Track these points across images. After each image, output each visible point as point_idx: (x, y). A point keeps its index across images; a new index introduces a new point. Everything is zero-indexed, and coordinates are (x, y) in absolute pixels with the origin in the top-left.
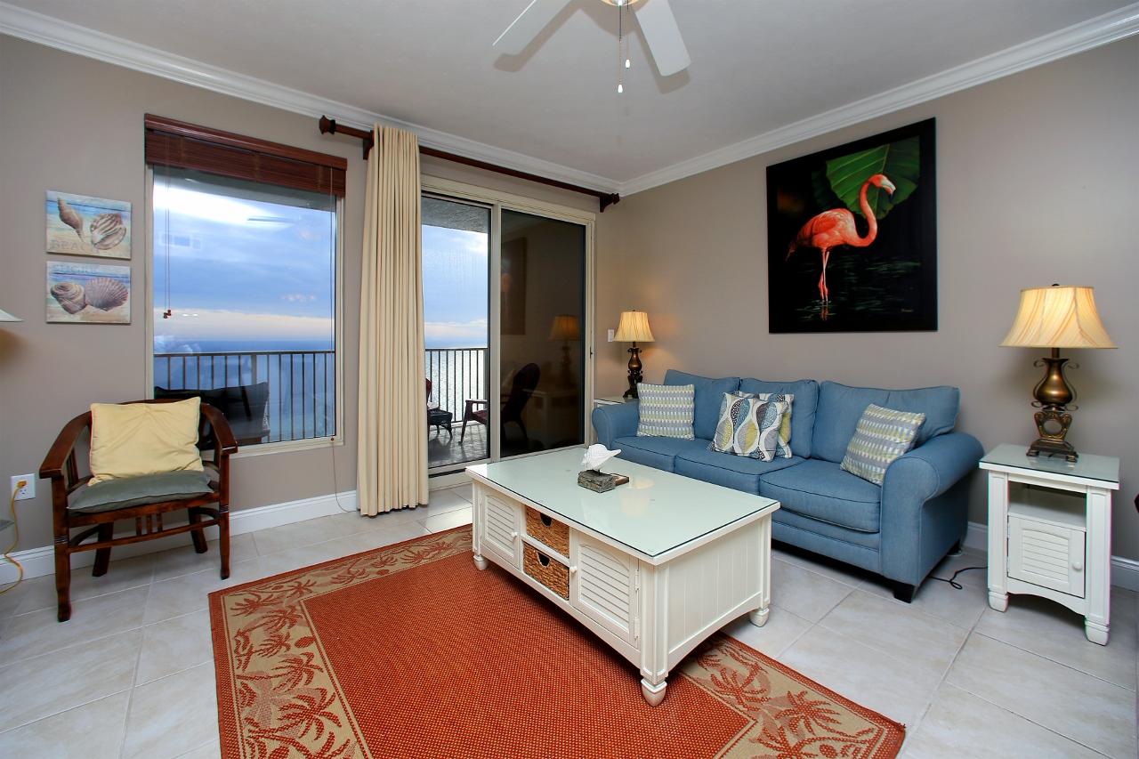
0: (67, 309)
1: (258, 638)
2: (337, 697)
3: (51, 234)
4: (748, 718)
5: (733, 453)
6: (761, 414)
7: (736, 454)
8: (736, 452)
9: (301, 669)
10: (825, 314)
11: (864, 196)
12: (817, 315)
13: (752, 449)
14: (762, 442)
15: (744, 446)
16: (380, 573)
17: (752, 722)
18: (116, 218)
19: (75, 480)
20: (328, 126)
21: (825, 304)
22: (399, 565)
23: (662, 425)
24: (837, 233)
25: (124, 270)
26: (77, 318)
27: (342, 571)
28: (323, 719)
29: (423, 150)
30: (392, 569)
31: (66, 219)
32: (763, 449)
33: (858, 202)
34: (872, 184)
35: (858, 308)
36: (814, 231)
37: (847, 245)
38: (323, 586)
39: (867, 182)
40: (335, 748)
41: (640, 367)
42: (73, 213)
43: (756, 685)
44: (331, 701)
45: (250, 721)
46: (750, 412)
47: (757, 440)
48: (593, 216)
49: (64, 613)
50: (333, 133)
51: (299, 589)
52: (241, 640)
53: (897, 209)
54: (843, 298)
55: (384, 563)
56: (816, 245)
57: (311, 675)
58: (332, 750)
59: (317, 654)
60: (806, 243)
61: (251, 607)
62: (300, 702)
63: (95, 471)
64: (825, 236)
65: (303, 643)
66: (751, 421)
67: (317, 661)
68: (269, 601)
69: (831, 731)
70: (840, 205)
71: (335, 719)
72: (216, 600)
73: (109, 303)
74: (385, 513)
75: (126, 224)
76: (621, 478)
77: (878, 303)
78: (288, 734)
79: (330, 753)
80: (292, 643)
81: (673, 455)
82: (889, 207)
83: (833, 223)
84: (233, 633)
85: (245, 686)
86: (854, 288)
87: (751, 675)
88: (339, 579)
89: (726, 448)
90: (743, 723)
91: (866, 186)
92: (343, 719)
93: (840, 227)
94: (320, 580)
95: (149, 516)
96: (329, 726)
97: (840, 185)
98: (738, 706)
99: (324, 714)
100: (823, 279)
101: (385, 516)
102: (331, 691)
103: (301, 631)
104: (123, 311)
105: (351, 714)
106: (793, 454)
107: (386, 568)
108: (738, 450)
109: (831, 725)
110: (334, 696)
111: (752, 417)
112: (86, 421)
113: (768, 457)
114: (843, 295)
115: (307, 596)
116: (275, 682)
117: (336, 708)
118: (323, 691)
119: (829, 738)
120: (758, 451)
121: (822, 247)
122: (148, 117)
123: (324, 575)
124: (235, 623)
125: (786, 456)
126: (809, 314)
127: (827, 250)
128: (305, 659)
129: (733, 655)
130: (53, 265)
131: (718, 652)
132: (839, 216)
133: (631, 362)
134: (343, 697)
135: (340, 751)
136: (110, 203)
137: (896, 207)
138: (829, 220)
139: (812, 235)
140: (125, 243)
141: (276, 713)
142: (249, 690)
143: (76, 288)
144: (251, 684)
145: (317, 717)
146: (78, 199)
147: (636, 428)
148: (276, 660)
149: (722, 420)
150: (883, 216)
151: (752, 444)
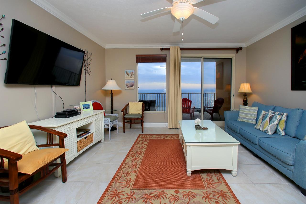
0: (127, 87)
1: (141, 142)
3: (126, 76)
4: (206, 188)
5: (259, 130)
6: (271, 118)
7: (260, 130)
8: (260, 129)
9: (142, 148)
13: (265, 129)
14: (269, 128)
15: (263, 128)
16: (163, 138)
17: (206, 189)
18: (132, 73)
19: (127, 113)
20: (162, 49)
22: (168, 138)
23: (244, 118)
25: (133, 81)
26: (128, 89)
27: (158, 136)
29: (181, 49)
30: (166, 138)
31: (127, 74)
32: (269, 130)
38: (154, 138)
40: (139, 158)
41: (247, 100)
42: (128, 72)
43: (216, 185)
45: (133, 151)
46: (267, 117)
47: (268, 127)
48: (234, 55)
49: (124, 132)
50: (163, 50)
51: (150, 137)
52: (139, 141)
55: (165, 137)
57: (143, 149)
59: (145, 147)
61: (143, 138)
62: (139, 152)
63: (129, 112)
65: (145, 145)
66: (267, 120)
67: (145, 148)
68: (146, 138)
69: (224, 201)
72: (140, 135)
73: (132, 86)
74: (173, 128)
75: (134, 73)
76: (206, 128)
78: (135, 154)
80: (144, 144)
81: (240, 127)
84: (139, 140)
85: (135, 147)
87: (217, 183)
88: (157, 137)
89: (258, 128)
90: (204, 188)
92: (142, 156)
94: (154, 137)
95: (133, 120)
96: (140, 156)
98: (206, 185)
101: (172, 129)
102: (143, 152)
103: (146, 143)
104: (133, 87)
106: (285, 134)
107: (165, 138)
108: (261, 129)
109: (225, 200)
111: (267, 119)
112: (128, 104)
113: (270, 133)
115: (151, 139)
116: (138, 148)
117: (142, 154)
118: (143, 151)
119: (221, 202)
120: (267, 131)
122: (136, 55)
123: (155, 136)
124: (140, 139)
125: (282, 135)
128: (144, 147)
129: (217, 178)
130: (126, 81)
131: (214, 175)
133: (244, 99)
136: (132, 70)
140: (133, 76)
141: (136, 152)
142: (135, 148)
143: (128, 84)
144: (136, 147)
145: (140, 154)
146: (128, 70)
147: (238, 118)
148: (141, 146)
149: (259, 119)
151: (265, 128)
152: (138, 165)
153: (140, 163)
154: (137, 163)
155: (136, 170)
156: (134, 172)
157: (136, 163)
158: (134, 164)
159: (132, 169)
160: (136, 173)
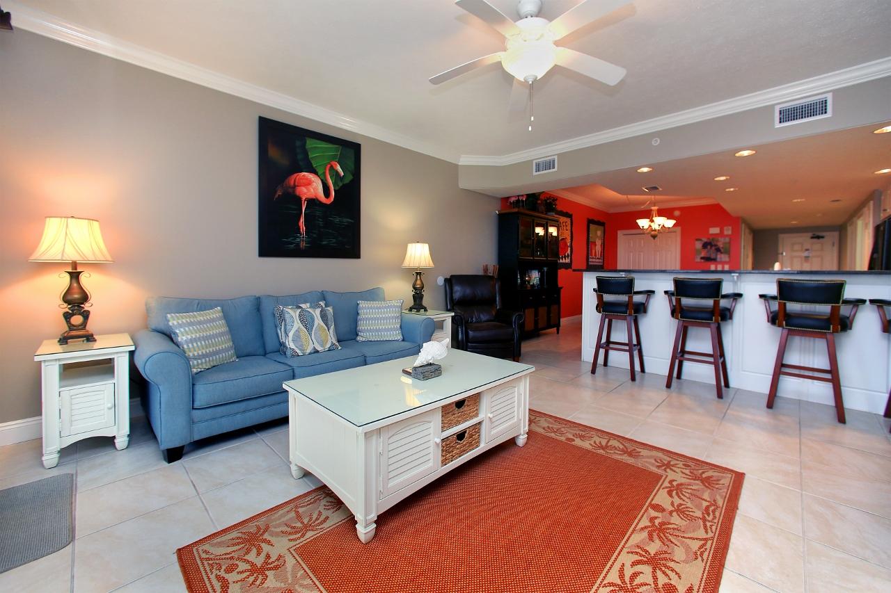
2: (605, 582)
10: (303, 245)
11: (328, 172)
12: (298, 245)
21: (303, 237)
24: (312, 190)
28: (627, 579)
33: (325, 173)
34: (332, 166)
35: (324, 243)
36: (296, 184)
37: (318, 200)
39: (329, 163)
40: (637, 558)
44: (611, 584)
46: (316, 318)
47: (329, 336)
53: (344, 186)
54: (315, 236)
56: (298, 194)
58: (640, 558)
60: (291, 190)
64: (304, 189)
70: (314, 171)
71: (621, 571)
77: (334, 240)
79: (643, 558)
82: (341, 184)
83: (309, 183)
86: (322, 230)
91: (329, 166)
93: (312, 187)
97: (313, 157)
99: (624, 582)
100: (302, 220)
105: (610, 563)
110: (605, 586)
111: (319, 322)
114: (315, 233)
117: (613, 577)
121: (301, 196)
126: (292, 243)
127: (305, 200)
132: (313, 179)
134: (601, 577)
135: (637, 553)
137: (344, 185)
138: (307, 179)
139: (294, 187)
145: (629, 585)
150: (337, 188)
151: (326, 342)
152: (641, 525)
153: (634, 530)
154: (645, 534)
155: (653, 513)
156: (657, 508)
157: (651, 538)
158: (660, 538)
159: (669, 524)
160: (653, 502)
